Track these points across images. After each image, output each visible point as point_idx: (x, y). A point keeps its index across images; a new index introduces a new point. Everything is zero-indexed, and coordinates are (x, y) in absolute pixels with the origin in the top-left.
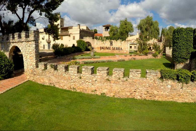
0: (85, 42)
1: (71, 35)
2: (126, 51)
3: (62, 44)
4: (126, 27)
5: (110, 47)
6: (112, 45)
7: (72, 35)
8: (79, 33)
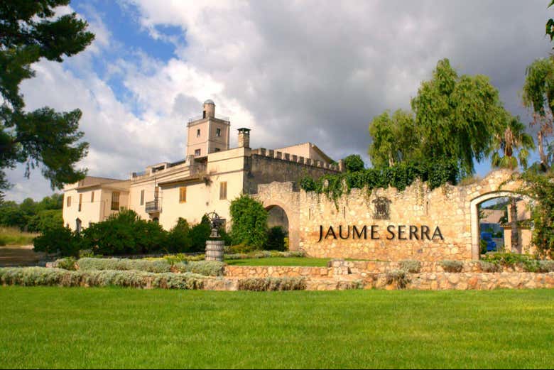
0: (265, 205)
1: (213, 179)
2: (455, 250)
3: (180, 218)
4: (453, 106)
5: (372, 227)
6: (387, 217)
7: (216, 176)
8: (242, 167)
